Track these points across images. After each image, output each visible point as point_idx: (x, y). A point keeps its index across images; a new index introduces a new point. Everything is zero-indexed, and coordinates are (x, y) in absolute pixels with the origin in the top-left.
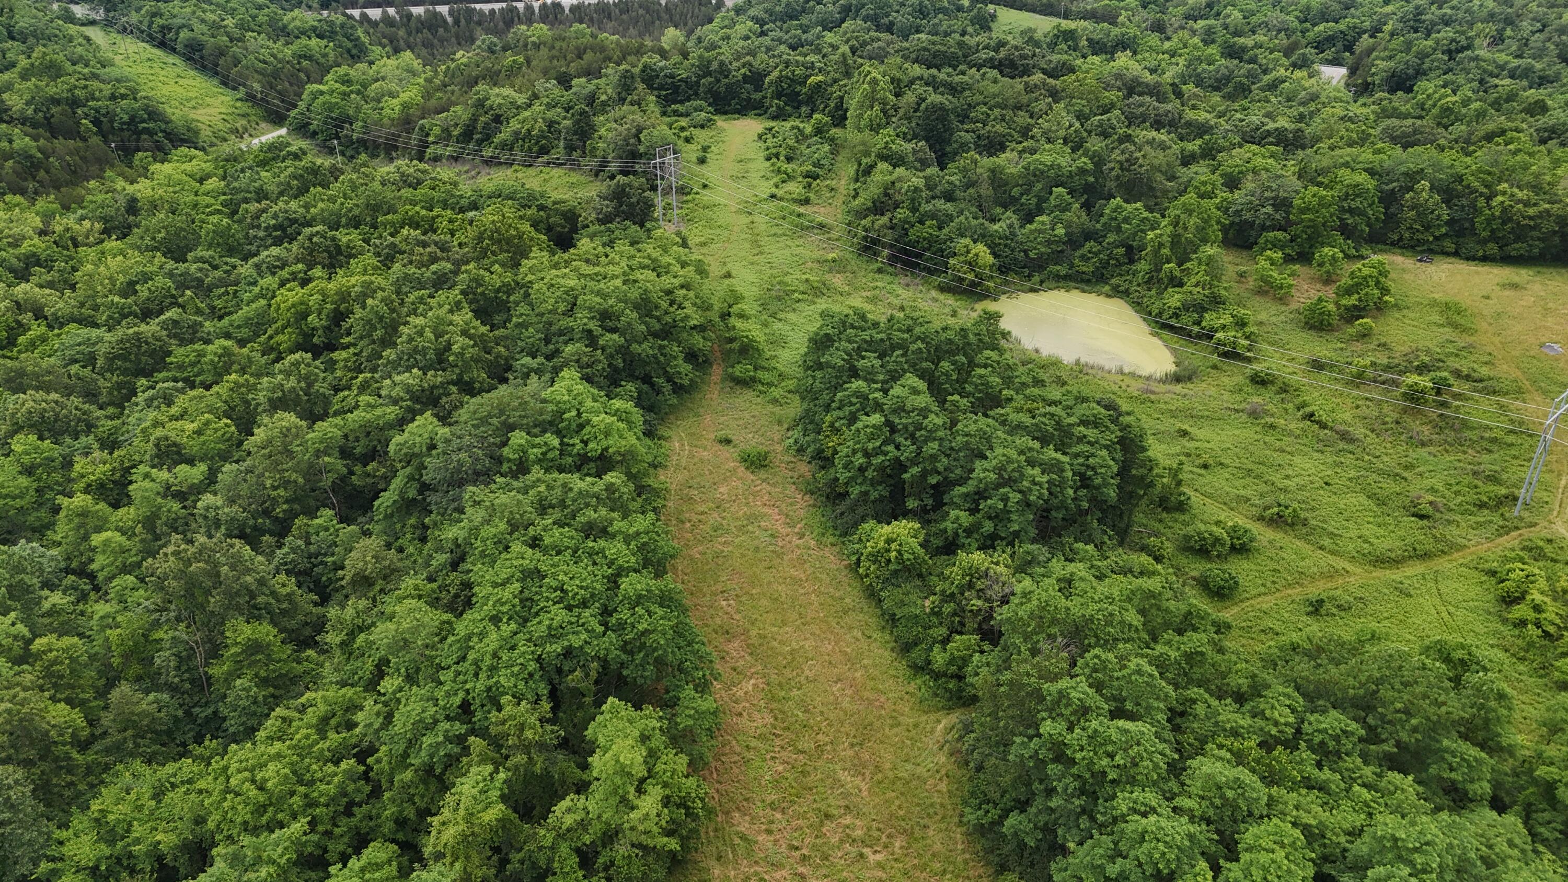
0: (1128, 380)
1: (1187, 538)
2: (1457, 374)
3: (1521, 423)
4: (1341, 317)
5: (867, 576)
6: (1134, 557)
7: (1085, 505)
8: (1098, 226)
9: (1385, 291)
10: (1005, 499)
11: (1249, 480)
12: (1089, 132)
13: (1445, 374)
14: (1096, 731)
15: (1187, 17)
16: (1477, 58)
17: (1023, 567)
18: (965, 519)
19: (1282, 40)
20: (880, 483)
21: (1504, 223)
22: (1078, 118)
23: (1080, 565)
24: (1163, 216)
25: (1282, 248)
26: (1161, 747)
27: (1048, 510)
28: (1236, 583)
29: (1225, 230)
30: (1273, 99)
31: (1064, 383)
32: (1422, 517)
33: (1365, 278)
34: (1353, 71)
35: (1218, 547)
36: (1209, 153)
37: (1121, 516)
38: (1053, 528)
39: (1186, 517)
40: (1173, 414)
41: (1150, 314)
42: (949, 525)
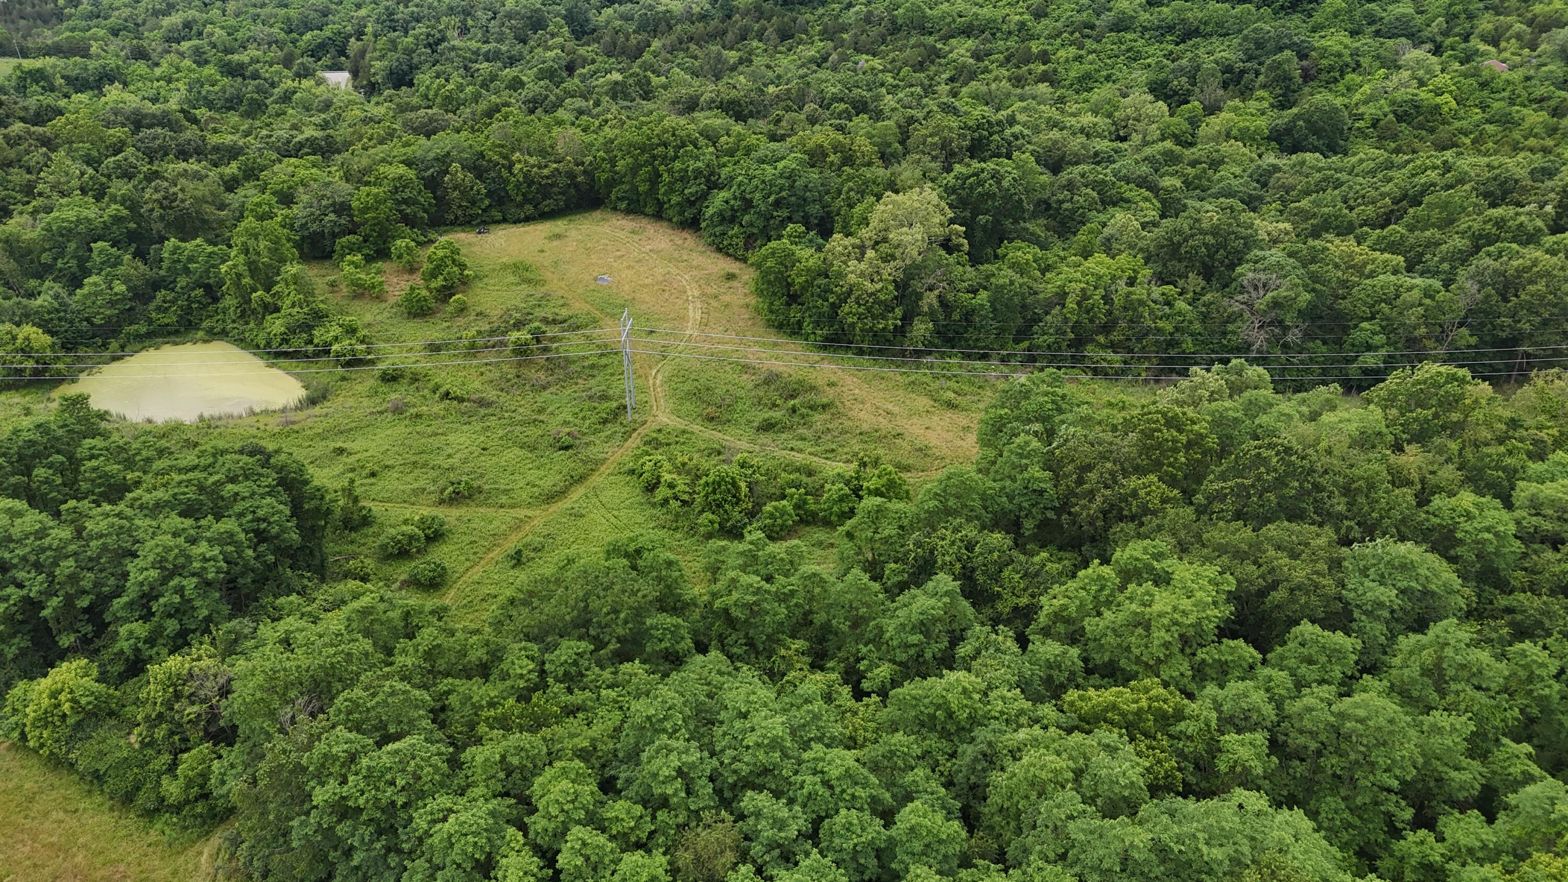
0: (263, 420)
1: (384, 547)
2: (545, 321)
3: (606, 346)
4: (437, 299)
5: (42, 746)
6: (341, 586)
7: (271, 558)
8: (162, 273)
9: (463, 267)
10: (180, 590)
11: (417, 472)
12: (109, 177)
13: (537, 324)
14: (369, 767)
15: (168, 40)
16: (453, 48)
17: (231, 648)
18: (140, 629)
19: (275, 53)
20: (14, 635)
21: (529, 186)
22: (88, 164)
23: (290, 619)
24: (230, 247)
25: (359, 250)
26: (433, 749)
27: (233, 580)
28: (444, 569)
29: (298, 245)
30: (290, 111)
31: (196, 445)
32: (567, 448)
33: (442, 259)
34: (355, 74)
35: (415, 544)
36: (251, 173)
37: (311, 553)
38: (247, 596)
39: (375, 529)
40: (323, 437)
41: (258, 347)
42: (124, 645)
